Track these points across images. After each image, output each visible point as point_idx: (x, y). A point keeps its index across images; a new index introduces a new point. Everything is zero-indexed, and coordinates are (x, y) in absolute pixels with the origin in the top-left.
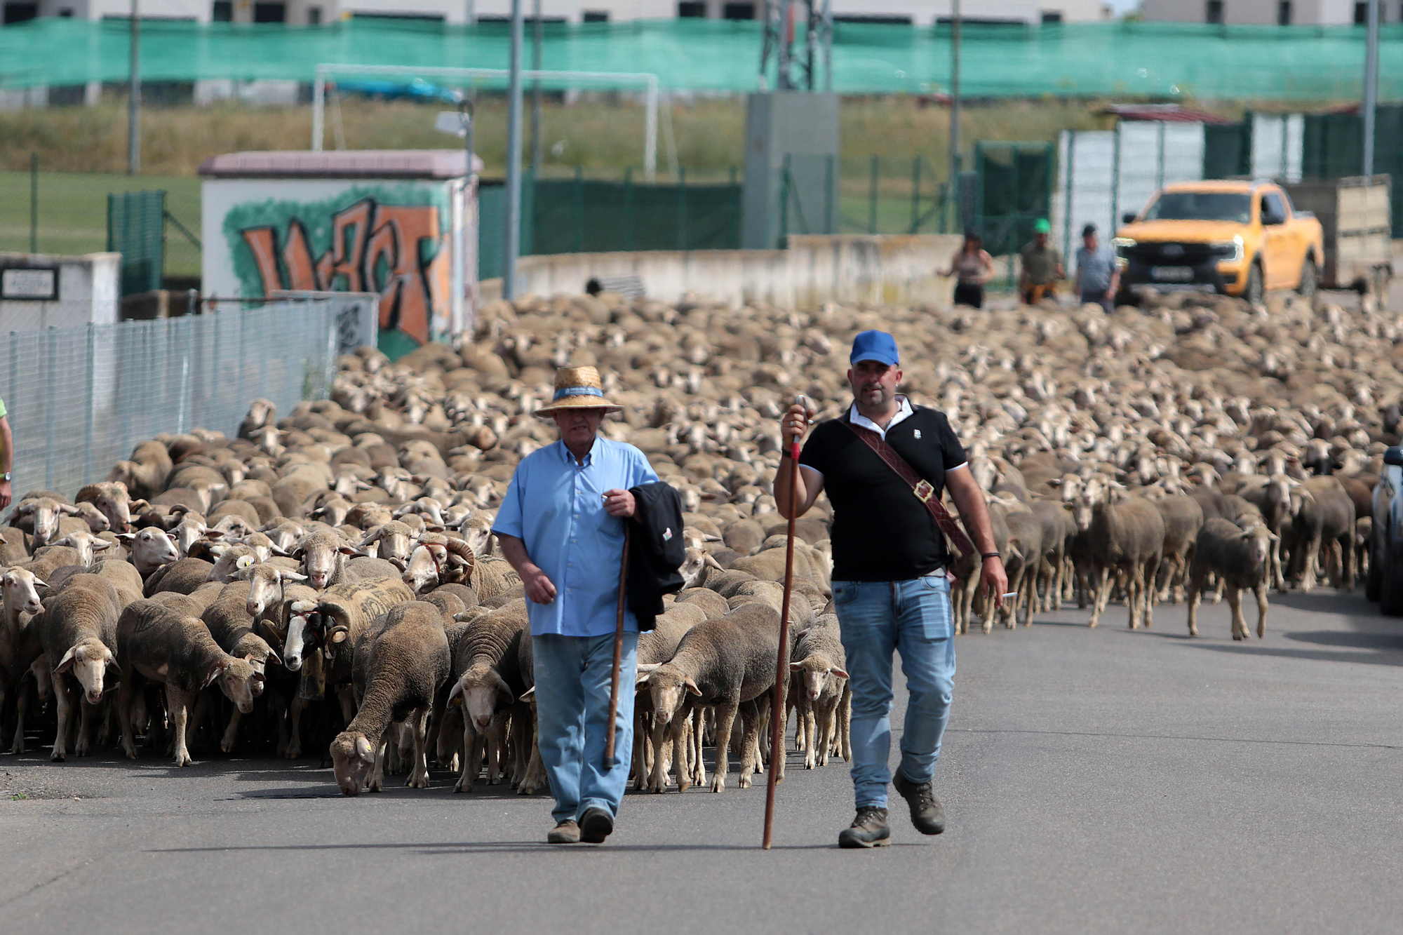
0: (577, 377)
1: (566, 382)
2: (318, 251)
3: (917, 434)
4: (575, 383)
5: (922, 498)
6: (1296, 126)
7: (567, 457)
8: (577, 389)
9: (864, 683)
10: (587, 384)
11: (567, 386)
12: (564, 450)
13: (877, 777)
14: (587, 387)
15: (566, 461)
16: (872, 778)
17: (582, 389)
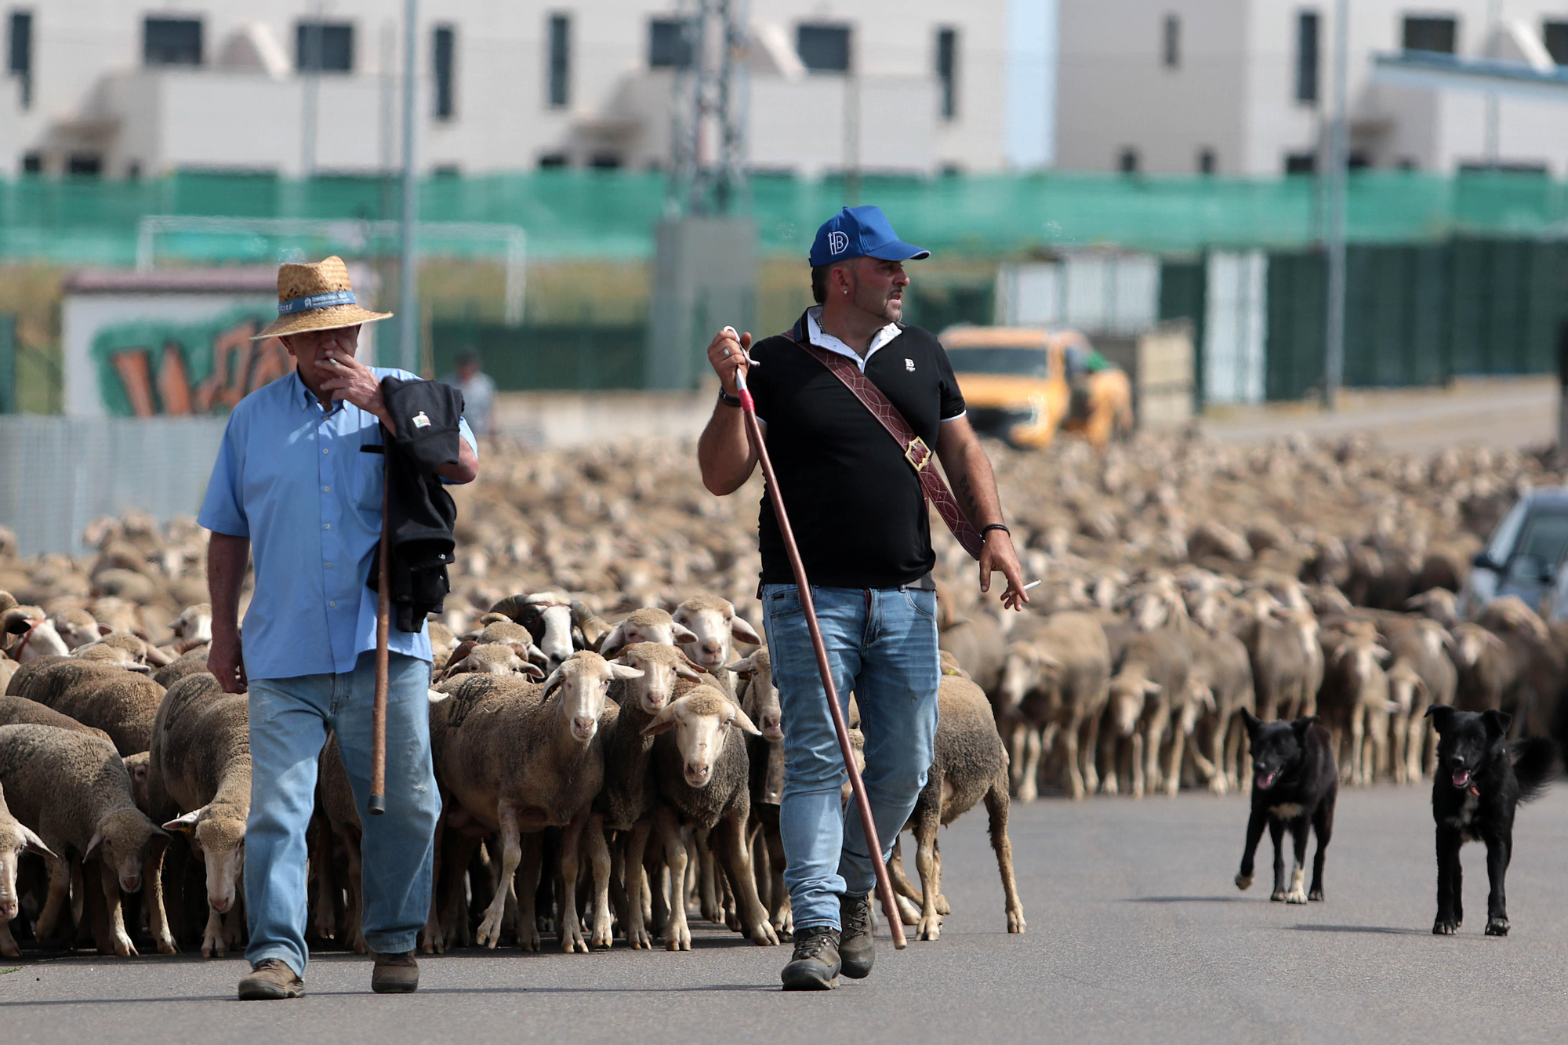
0: (320, 278)
1: (302, 288)
2: (198, 373)
3: (910, 364)
4: (319, 289)
5: (915, 465)
6: (1257, 266)
7: (305, 400)
8: (324, 298)
9: (816, 737)
10: (336, 287)
11: (305, 295)
12: (301, 388)
13: (829, 882)
14: (338, 291)
15: (304, 406)
16: (823, 883)
17: (331, 297)
